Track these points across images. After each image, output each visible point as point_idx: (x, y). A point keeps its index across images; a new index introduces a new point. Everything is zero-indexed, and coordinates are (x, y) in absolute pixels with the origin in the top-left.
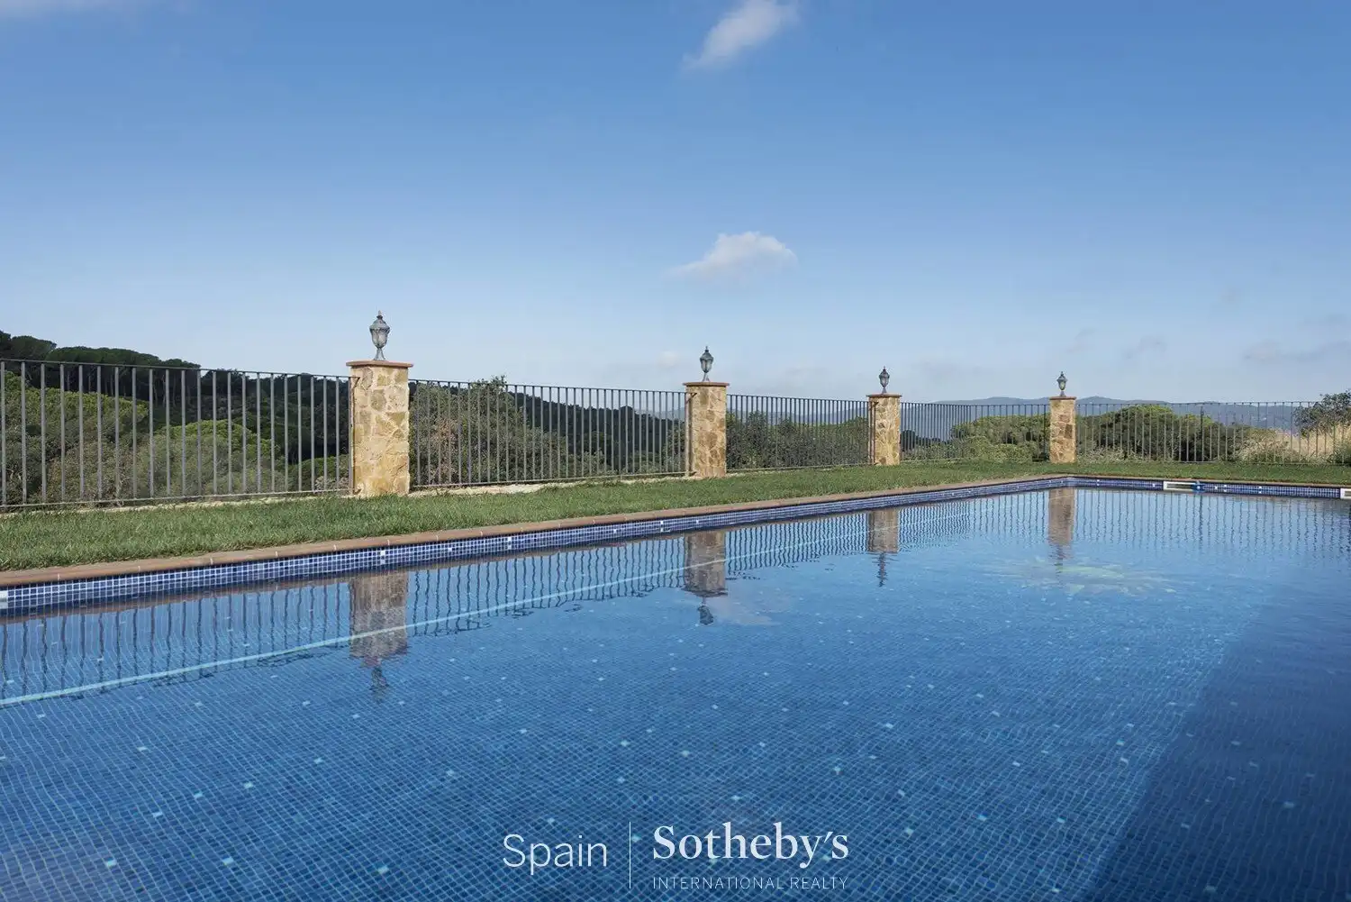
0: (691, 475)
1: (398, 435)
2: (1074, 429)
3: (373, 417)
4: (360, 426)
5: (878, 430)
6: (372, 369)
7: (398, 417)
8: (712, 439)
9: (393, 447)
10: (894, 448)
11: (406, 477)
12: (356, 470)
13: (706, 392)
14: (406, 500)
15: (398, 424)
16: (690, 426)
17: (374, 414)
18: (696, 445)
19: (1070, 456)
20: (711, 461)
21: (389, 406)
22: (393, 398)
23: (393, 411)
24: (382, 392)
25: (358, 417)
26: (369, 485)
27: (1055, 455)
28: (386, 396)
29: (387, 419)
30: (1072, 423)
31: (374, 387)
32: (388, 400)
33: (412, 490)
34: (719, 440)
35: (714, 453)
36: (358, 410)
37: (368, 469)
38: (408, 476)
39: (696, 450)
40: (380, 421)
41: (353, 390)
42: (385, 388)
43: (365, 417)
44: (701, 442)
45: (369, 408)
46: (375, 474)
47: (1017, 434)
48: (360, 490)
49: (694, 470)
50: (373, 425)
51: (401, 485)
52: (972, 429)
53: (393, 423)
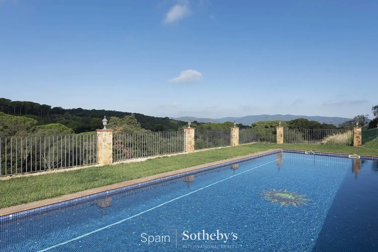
0: (185, 152)
1: (110, 148)
2: (283, 135)
3: (103, 145)
4: (99, 147)
5: (233, 136)
6: (103, 132)
7: (109, 144)
8: (191, 142)
9: (108, 152)
10: (237, 141)
11: (112, 159)
12: (98, 158)
13: (189, 131)
14: (112, 167)
15: (110, 146)
16: (185, 139)
17: (103, 144)
18: (186, 144)
19: (282, 142)
20: (190, 148)
21: (108, 142)
22: (108, 139)
24: (105, 138)
25: (99, 144)
26: (102, 162)
27: (278, 142)
29: (107, 145)
30: (282, 133)
31: (104, 136)
33: (113, 162)
34: (193, 143)
35: (191, 146)
36: (99, 142)
37: (102, 158)
39: (186, 145)
40: (105, 145)
41: (98, 137)
42: (106, 137)
43: (101, 144)
44: (188, 144)
45: (102, 142)
46: (103, 159)
47: (269, 126)
48: (99, 163)
49: (186, 150)
50: (103, 147)
51: (110, 161)
52: (257, 125)
53: (108, 146)
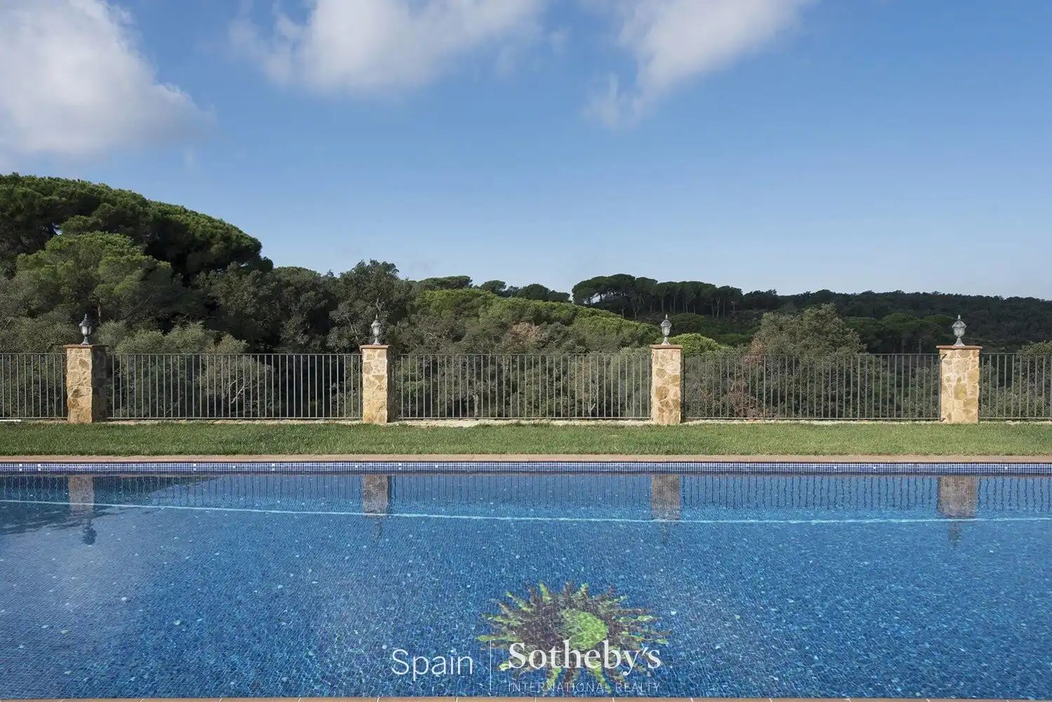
1: (380, 388)
7: (379, 378)
11: (385, 413)
15: (380, 382)
23: (377, 374)
28: (372, 365)
29: (372, 379)
32: (373, 367)
33: (388, 421)
38: (386, 412)
46: (366, 410)
51: (381, 418)
53: (377, 381)
